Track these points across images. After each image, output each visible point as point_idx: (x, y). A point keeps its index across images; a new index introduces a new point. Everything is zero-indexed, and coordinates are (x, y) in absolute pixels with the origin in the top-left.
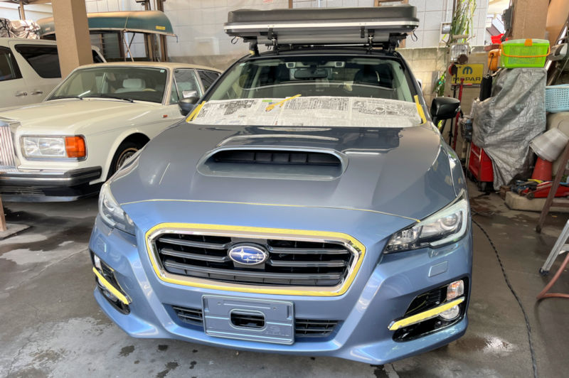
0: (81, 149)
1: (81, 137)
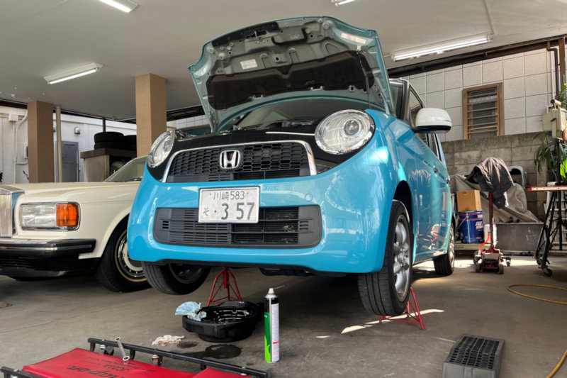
0: (72, 217)
1: (75, 205)
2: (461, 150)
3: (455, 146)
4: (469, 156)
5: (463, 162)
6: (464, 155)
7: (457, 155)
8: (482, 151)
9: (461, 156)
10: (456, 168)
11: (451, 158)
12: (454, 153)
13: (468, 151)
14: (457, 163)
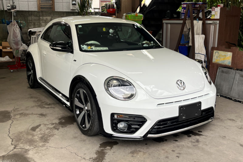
2: (43, 16)
3: (40, 14)
4: (47, 19)
5: (44, 21)
6: (45, 18)
7: (41, 17)
8: (52, 17)
9: (43, 18)
10: (41, 24)
11: (39, 19)
12: (40, 16)
13: (46, 16)
14: (41, 22)
